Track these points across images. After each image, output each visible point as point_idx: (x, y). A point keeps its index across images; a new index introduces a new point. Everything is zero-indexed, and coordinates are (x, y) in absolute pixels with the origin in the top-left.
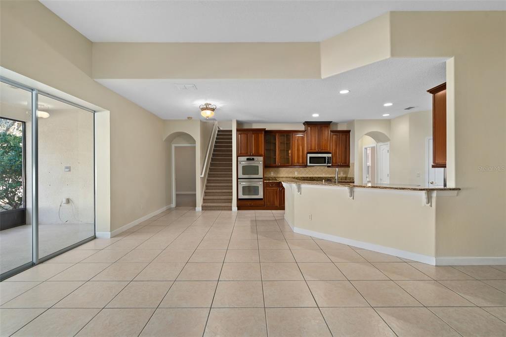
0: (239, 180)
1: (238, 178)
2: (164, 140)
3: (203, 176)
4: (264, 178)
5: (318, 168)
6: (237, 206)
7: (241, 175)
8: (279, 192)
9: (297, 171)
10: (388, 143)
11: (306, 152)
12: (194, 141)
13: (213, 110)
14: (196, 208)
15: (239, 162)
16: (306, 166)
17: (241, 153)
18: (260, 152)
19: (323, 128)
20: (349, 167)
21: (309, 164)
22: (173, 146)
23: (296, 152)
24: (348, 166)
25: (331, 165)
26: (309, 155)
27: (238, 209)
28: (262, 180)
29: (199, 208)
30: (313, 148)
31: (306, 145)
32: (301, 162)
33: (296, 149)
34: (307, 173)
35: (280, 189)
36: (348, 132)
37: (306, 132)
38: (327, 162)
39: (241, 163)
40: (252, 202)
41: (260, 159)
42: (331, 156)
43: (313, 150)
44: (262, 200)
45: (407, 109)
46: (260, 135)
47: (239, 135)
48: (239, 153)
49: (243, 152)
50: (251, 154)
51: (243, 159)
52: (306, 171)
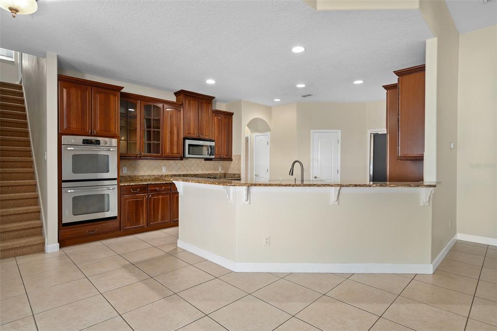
0: (64, 185)
1: (60, 181)
4: (120, 179)
5: (194, 161)
6: (59, 241)
7: (67, 174)
8: (147, 202)
9: (165, 165)
10: (269, 133)
11: (182, 137)
15: (63, 147)
16: (182, 158)
17: (68, 127)
18: (112, 129)
19: (204, 104)
20: (232, 160)
21: (187, 155)
23: (168, 135)
24: (230, 159)
25: (213, 157)
26: (188, 142)
27: (61, 247)
28: (115, 182)
30: (192, 132)
31: (182, 126)
32: (175, 151)
33: (169, 130)
34: (180, 168)
35: (148, 196)
36: (231, 114)
37: (182, 106)
38: (209, 153)
39: (69, 149)
40: (95, 226)
41: (111, 142)
42: (214, 145)
43: (191, 135)
44: (115, 220)
45: (304, 96)
46: (112, 98)
47: (64, 89)
48: (65, 127)
49: (74, 125)
50: (94, 133)
51: (73, 141)
52: (178, 165)
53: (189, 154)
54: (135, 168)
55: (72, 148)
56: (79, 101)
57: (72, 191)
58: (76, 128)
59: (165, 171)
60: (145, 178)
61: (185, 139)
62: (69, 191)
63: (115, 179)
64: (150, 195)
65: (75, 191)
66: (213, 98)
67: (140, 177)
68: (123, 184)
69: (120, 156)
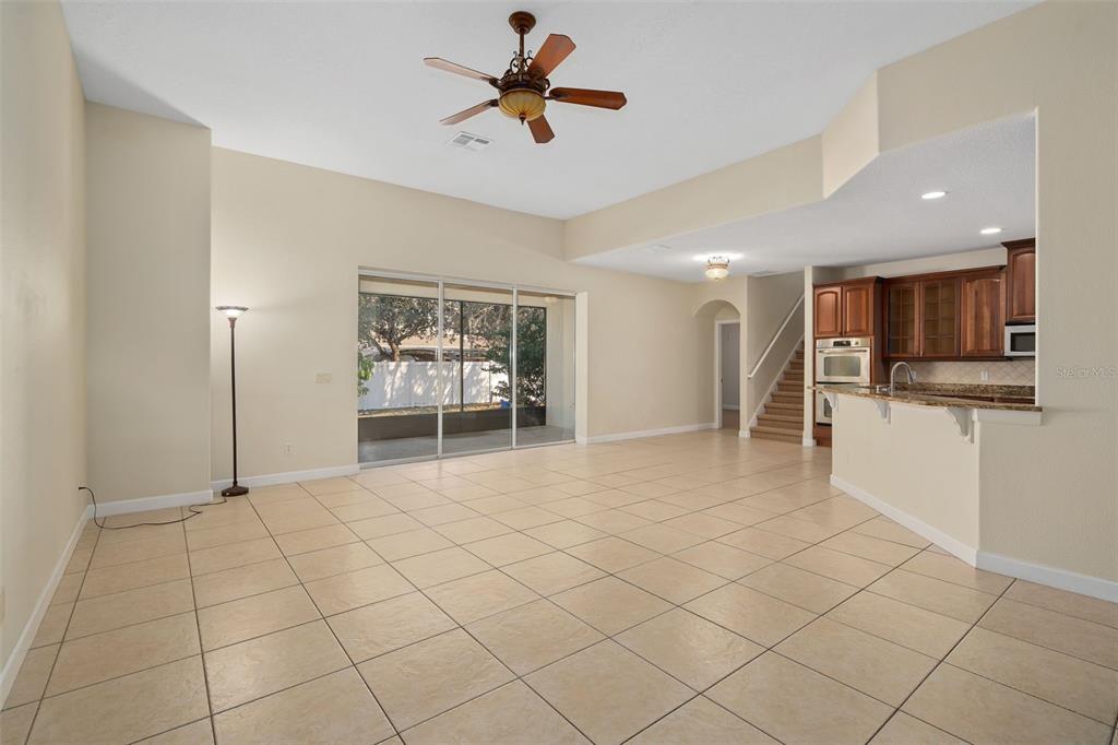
1: (815, 383)
2: (694, 314)
3: (752, 376)
6: (814, 438)
9: (987, 370)
12: (738, 314)
13: (725, 266)
14: (740, 432)
15: (817, 350)
16: (1004, 357)
18: (864, 328)
21: (1007, 352)
22: (717, 324)
23: (971, 322)
26: (1009, 331)
27: (814, 444)
29: (744, 433)
31: (1003, 304)
33: (971, 315)
34: (1022, 375)
37: (1004, 270)
53: (1013, 350)
54: (930, 372)
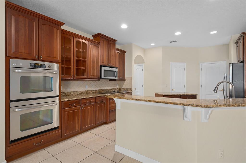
0: (11, 104)
1: (8, 101)
7: (15, 94)
8: (80, 112)
11: (99, 65)
15: (11, 70)
16: (100, 78)
17: (16, 51)
19: (111, 44)
20: (125, 80)
26: (104, 68)
30: (105, 62)
31: (99, 58)
32: (95, 75)
35: (82, 108)
36: (125, 52)
37: (99, 44)
38: (115, 76)
39: (17, 71)
40: (41, 138)
41: (54, 66)
42: (117, 71)
43: (104, 64)
44: (57, 130)
45: (170, 42)
46: (55, 30)
47: (12, 15)
48: (13, 50)
49: (22, 50)
50: (40, 58)
51: (21, 64)
52: (95, 84)
53: (104, 76)
55: (20, 71)
56: (27, 28)
57: (20, 109)
58: (24, 53)
59: (87, 88)
60: (74, 93)
61: (101, 66)
62: (17, 110)
63: (57, 96)
64: (82, 106)
65: (23, 109)
66: (116, 41)
67: (71, 93)
68: (63, 100)
69: (61, 78)
